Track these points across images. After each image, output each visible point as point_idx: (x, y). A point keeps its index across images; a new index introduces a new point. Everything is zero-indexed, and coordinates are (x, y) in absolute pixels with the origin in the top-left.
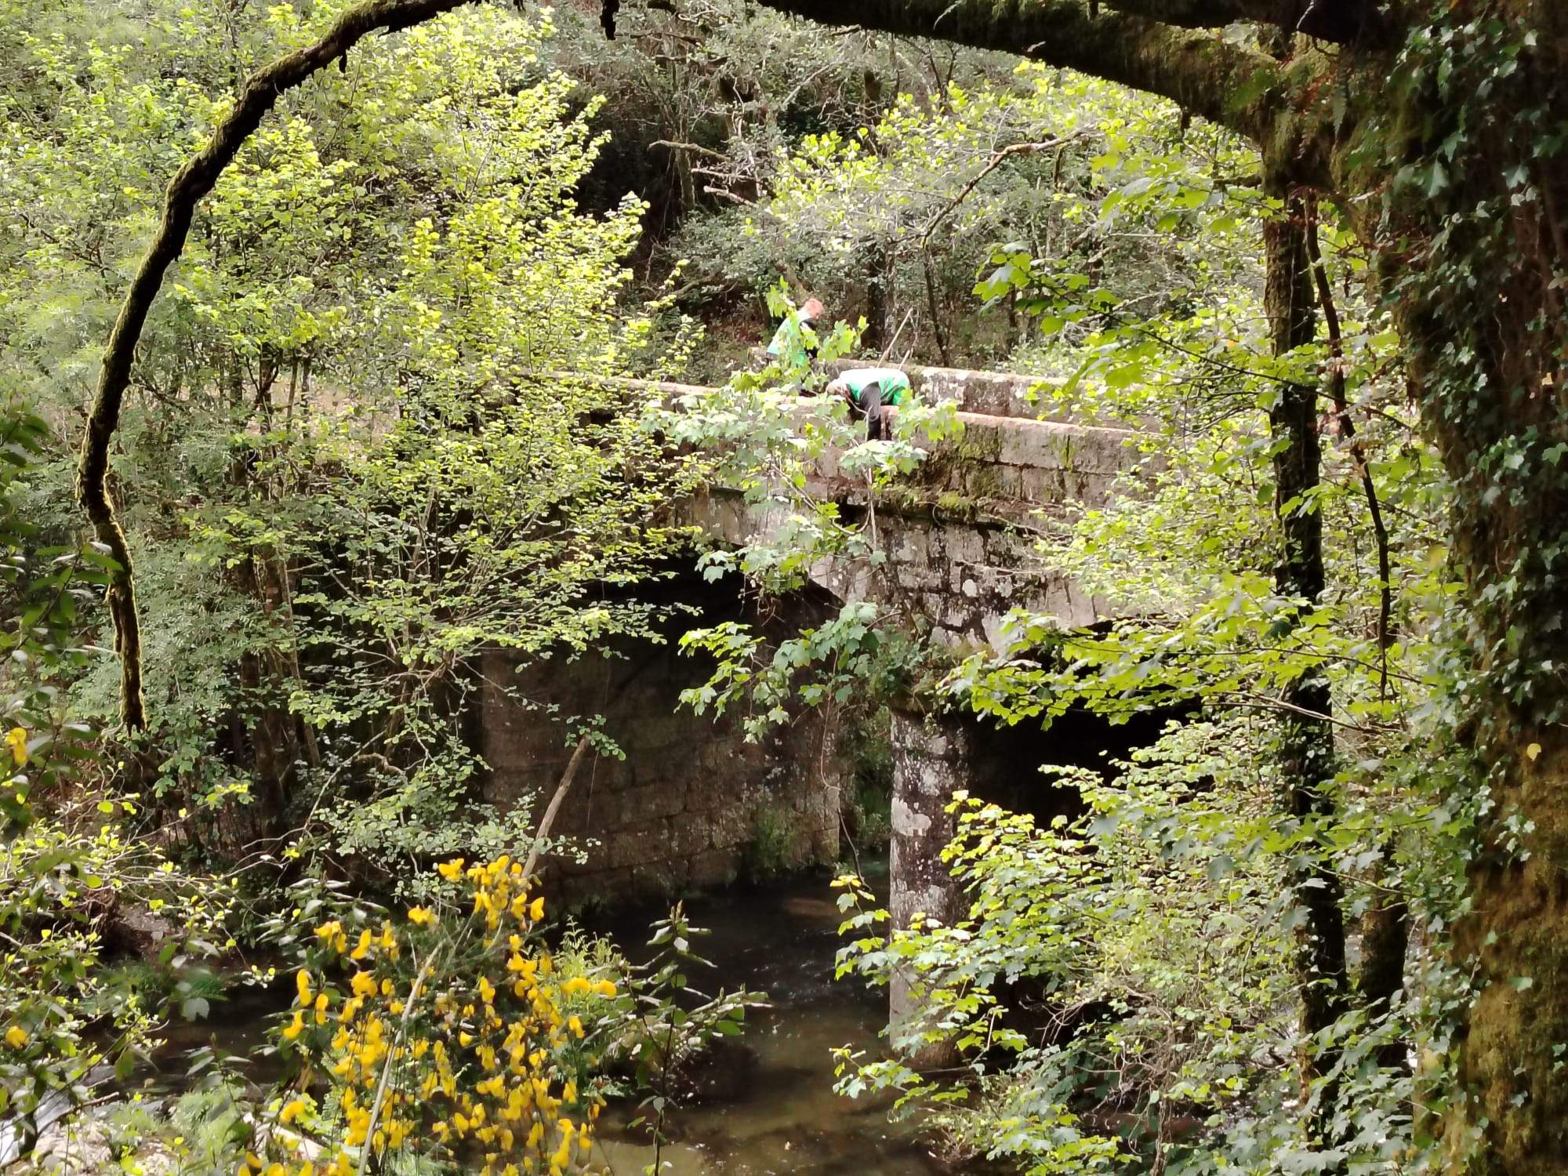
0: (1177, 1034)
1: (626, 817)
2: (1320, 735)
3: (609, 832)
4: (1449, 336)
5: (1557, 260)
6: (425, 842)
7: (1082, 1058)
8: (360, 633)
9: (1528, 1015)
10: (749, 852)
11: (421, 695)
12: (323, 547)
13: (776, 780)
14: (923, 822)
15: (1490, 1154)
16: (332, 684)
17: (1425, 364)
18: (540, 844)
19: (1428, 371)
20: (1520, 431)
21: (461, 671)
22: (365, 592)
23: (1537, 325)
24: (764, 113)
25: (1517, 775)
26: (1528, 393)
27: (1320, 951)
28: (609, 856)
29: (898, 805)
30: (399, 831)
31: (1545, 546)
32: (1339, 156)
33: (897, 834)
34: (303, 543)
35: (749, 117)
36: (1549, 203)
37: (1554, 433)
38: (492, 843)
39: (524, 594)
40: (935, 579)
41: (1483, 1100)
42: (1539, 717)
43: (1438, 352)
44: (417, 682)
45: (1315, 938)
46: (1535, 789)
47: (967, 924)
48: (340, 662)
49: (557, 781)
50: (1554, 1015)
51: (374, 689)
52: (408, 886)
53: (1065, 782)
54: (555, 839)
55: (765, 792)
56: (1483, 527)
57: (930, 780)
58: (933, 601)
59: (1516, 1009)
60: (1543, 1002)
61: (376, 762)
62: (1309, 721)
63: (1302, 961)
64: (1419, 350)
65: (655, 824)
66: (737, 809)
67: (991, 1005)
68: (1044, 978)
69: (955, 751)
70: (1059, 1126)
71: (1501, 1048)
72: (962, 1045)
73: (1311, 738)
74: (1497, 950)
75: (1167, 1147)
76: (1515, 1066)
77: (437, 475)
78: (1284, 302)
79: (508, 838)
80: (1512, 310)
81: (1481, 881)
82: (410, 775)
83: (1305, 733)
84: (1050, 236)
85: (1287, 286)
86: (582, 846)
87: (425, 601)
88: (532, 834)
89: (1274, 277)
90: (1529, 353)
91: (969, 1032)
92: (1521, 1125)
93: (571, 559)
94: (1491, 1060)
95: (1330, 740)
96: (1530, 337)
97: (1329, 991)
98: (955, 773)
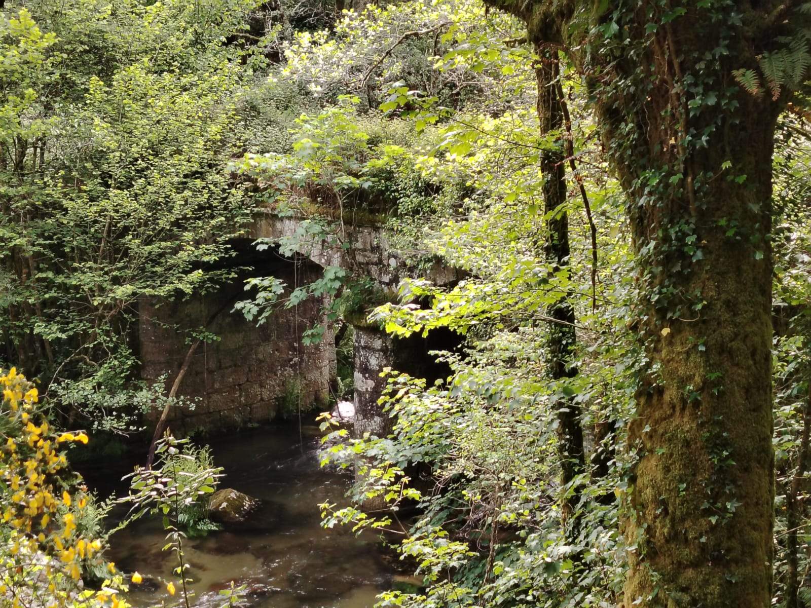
0: (500, 488)
1: (217, 386)
2: (569, 332)
3: (208, 394)
4: (623, 119)
5: (676, 78)
6: (108, 401)
7: (451, 502)
8: (72, 291)
9: (667, 469)
10: (282, 402)
11: (106, 323)
12: (50, 247)
13: (295, 364)
14: (371, 384)
15: (648, 542)
16: (58, 319)
17: (610, 134)
18: (171, 400)
19: (612, 137)
20: (659, 168)
21: (127, 311)
22: (75, 270)
23: (666, 112)
24: (282, 16)
25: (660, 346)
26: (663, 148)
27: (571, 443)
28: (208, 407)
29: (357, 375)
30: (95, 395)
31: (672, 227)
32: (566, 27)
33: (357, 391)
34: (39, 245)
35: (275, 19)
36: (671, 48)
37: (675, 168)
38: (144, 400)
39: (158, 269)
40: (375, 258)
41: (644, 514)
42: (669, 315)
43: (617, 128)
44: (104, 317)
45: (568, 437)
46: (669, 353)
47: (392, 436)
48: (61, 307)
49: (180, 367)
50: (680, 470)
51: (81, 321)
52: (100, 424)
53: (441, 359)
54: (178, 397)
55: (289, 371)
56: (641, 219)
57: (374, 362)
58: (374, 269)
59: (660, 467)
60: (674, 462)
61: (82, 360)
62: (563, 326)
63: (561, 449)
64: (607, 127)
65: (232, 389)
66: (275, 380)
67: (401, 477)
68: (432, 463)
69: (386, 346)
70: (438, 538)
71: (653, 487)
72: (388, 498)
73: (564, 334)
74: (650, 436)
75: (497, 546)
76: (660, 495)
77: (110, 209)
78: (547, 109)
79: (153, 397)
80: (654, 105)
81: (642, 401)
82: (101, 365)
83: (561, 332)
84: (433, 79)
85: (548, 101)
86: (193, 401)
87: (106, 273)
88: (167, 395)
89: (541, 96)
90: (663, 127)
91: (390, 491)
92: (664, 526)
93: (183, 250)
94: (648, 493)
95: (574, 335)
96: (663, 119)
97: (575, 465)
98: (387, 358)
